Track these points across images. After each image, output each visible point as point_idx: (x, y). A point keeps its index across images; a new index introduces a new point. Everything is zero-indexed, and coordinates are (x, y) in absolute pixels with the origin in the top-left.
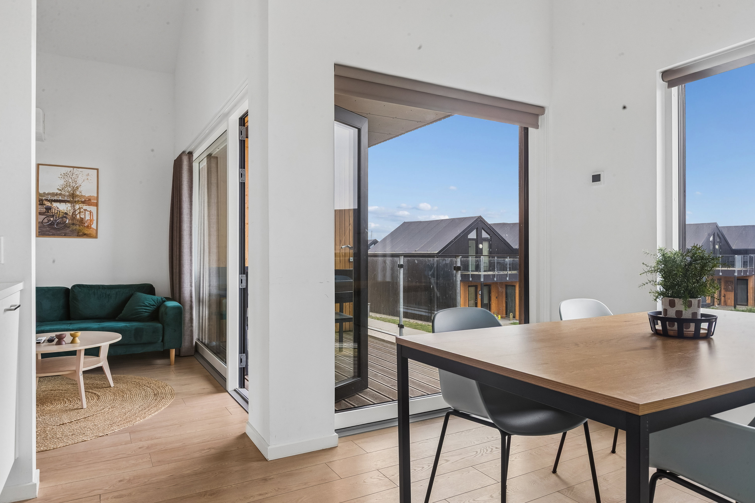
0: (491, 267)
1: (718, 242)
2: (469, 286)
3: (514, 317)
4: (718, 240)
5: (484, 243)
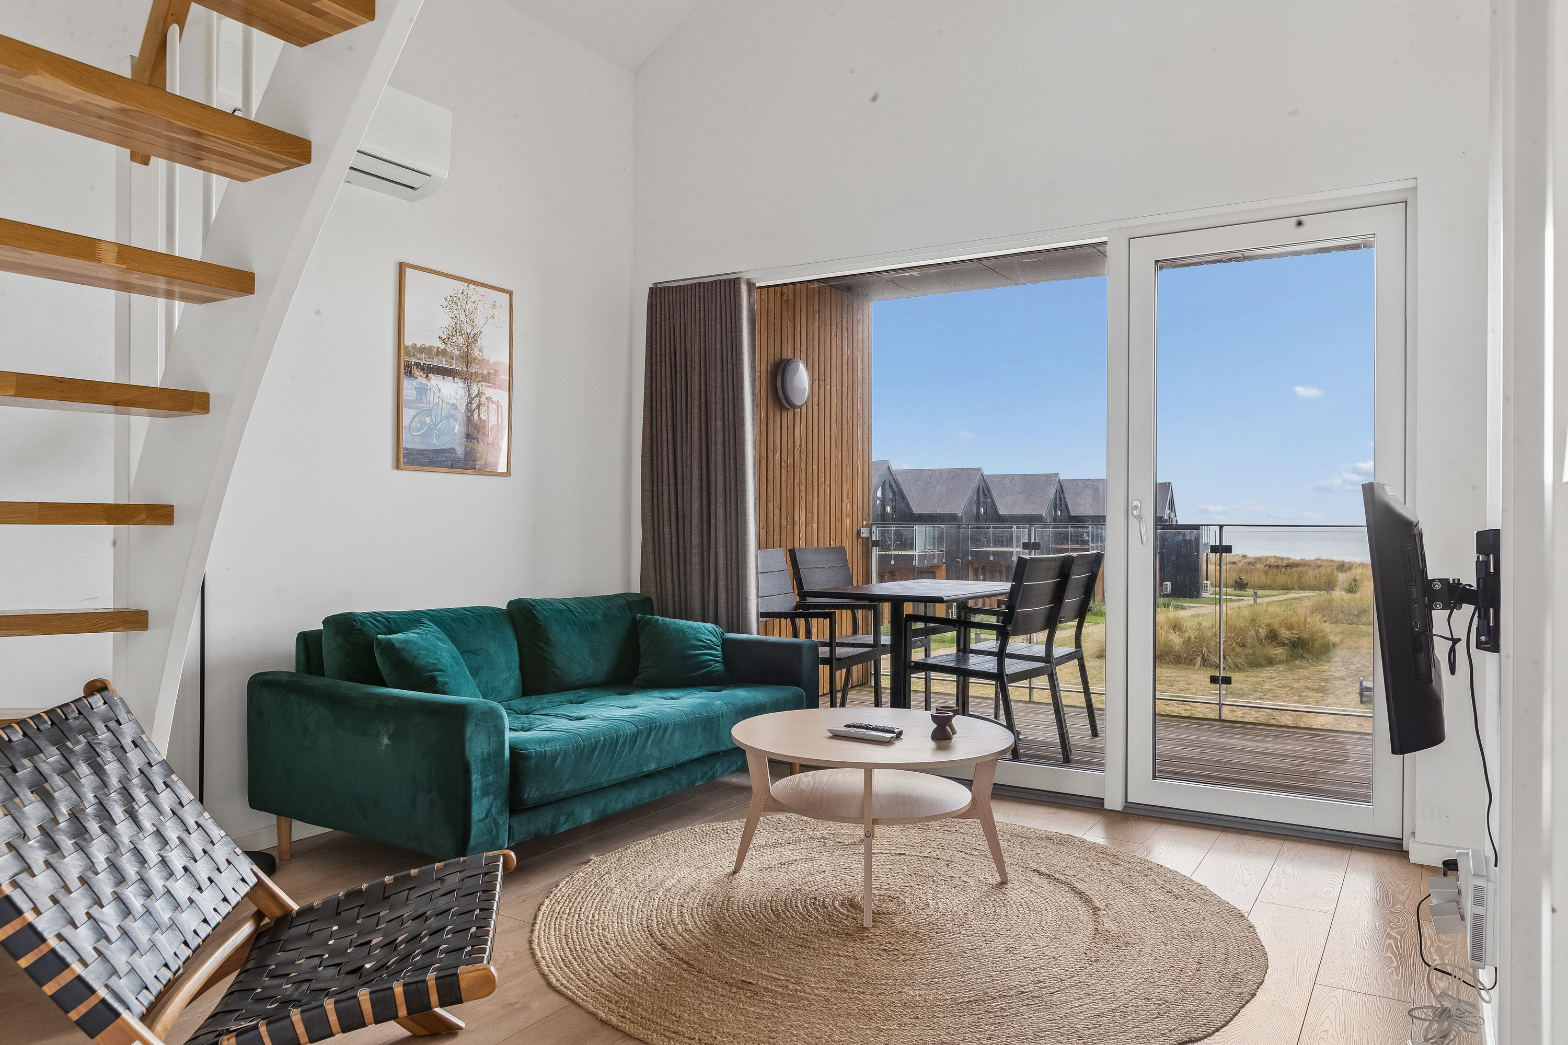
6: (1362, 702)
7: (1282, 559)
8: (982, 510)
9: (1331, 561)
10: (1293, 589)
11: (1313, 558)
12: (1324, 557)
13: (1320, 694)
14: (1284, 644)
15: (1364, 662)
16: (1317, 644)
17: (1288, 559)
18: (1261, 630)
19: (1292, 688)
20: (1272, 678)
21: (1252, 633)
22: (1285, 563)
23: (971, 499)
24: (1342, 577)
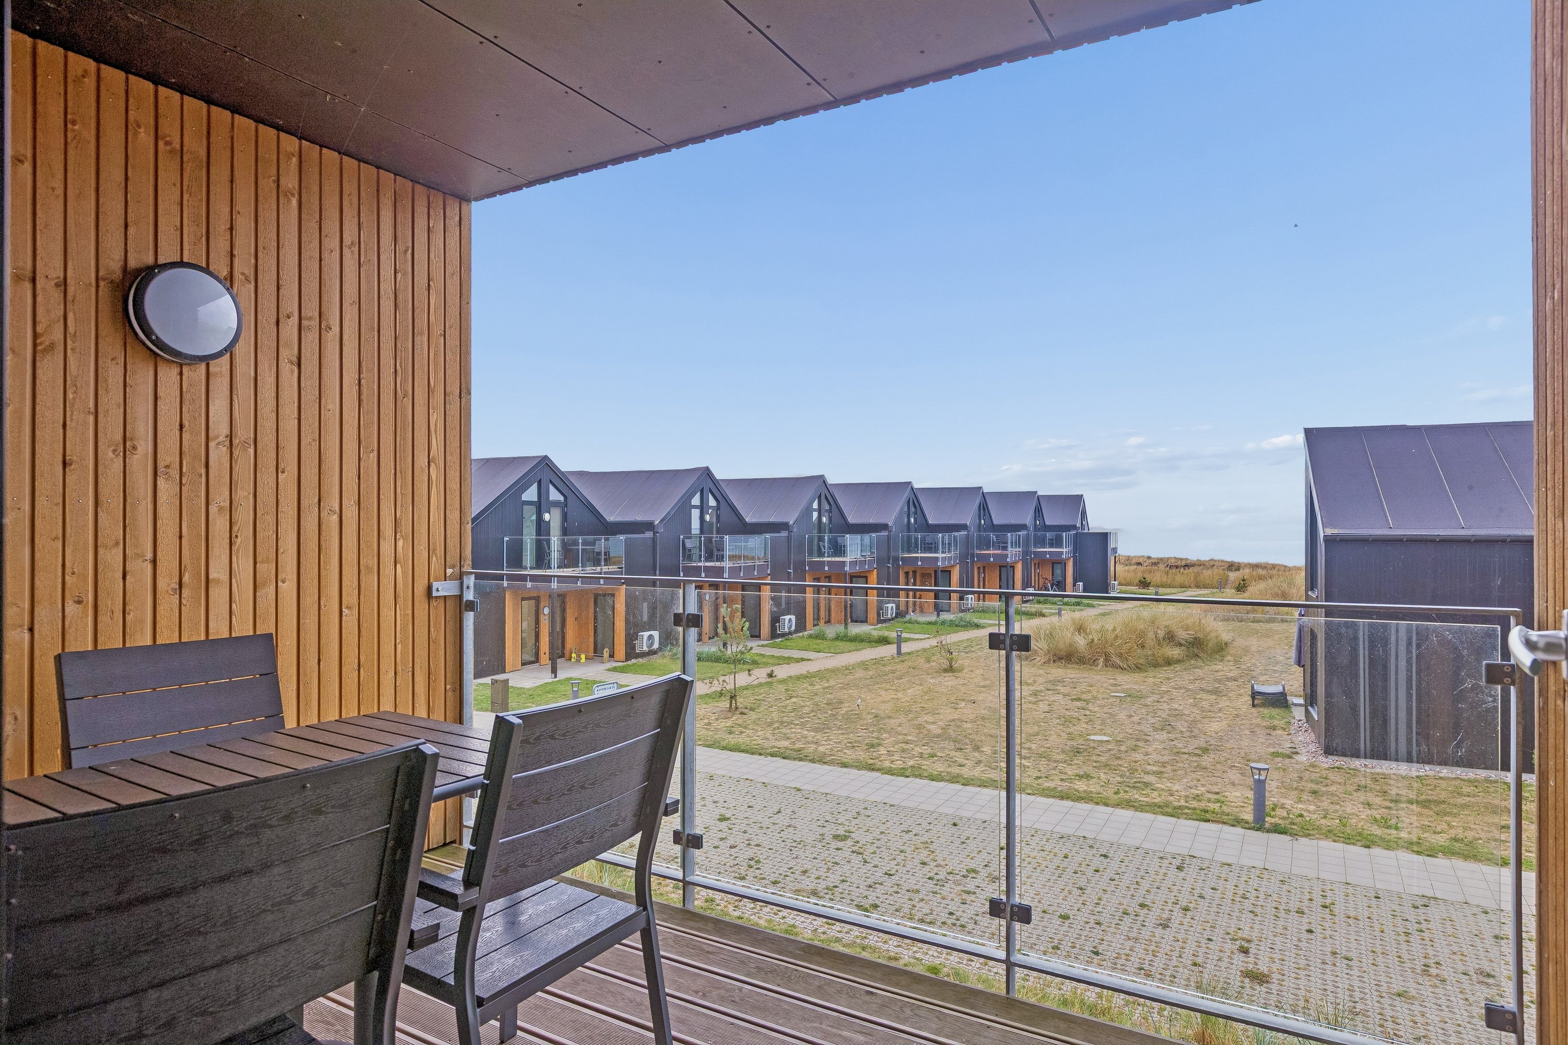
0: (569, 558)
1: (826, 511)
2: (523, 599)
3: (612, 656)
4: (827, 507)
5: (552, 510)
6: (1254, 706)
7: (1182, 559)
8: (912, 520)
9: (1222, 561)
10: (1190, 587)
11: (1208, 559)
12: (1216, 558)
13: (1214, 697)
14: (1181, 645)
15: (1254, 661)
16: (1211, 645)
17: (1187, 559)
18: (1159, 631)
19: (1188, 690)
20: (1168, 679)
21: (1151, 635)
22: (1183, 563)
23: (902, 509)
24: (1233, 575)
